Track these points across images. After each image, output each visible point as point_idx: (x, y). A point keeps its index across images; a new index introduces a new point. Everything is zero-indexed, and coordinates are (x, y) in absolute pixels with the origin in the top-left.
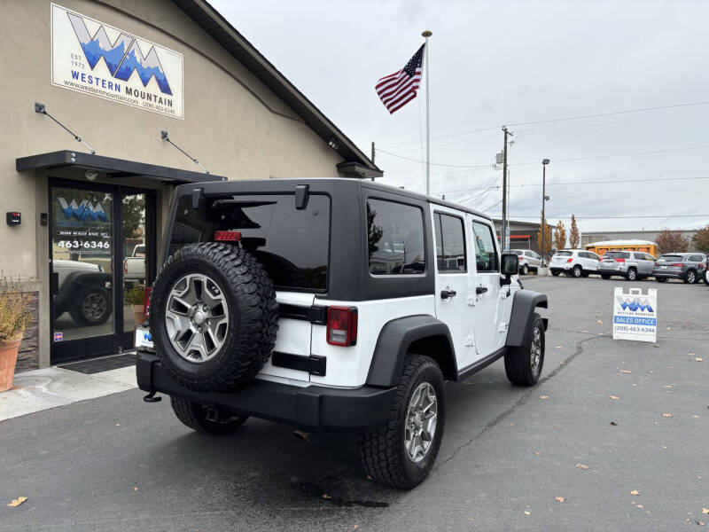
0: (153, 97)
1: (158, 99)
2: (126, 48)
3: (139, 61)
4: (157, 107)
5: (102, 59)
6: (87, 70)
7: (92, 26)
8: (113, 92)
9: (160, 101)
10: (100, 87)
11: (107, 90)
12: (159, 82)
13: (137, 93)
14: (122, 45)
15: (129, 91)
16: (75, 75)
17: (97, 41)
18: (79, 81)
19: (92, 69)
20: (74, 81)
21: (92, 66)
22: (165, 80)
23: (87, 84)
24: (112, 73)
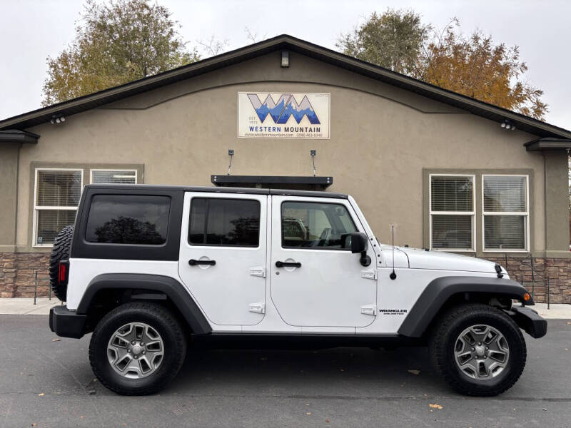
0: (305, 129)
1: (308, 130)
2: (285, 103)
3: (294, 108)
4: (308, 135)
5: (269, 114)
6: (259, 124)
7: (263, 97)
8: (276, 133)
9: (311, 130)
10: (267, 132)
11: (272, 133)
12: (309, 117)
13: (292, 129)
14: (283, 102)
15: (286, 130)
16: (252, 129)
17: (266, 105)
18: (254, 132)
19: (262, 122)
20: (252, 132)
21: (262, 121)
22: (315, 115)
23: (259, 132)
24: (275, 121)
